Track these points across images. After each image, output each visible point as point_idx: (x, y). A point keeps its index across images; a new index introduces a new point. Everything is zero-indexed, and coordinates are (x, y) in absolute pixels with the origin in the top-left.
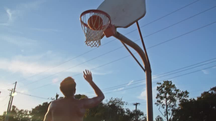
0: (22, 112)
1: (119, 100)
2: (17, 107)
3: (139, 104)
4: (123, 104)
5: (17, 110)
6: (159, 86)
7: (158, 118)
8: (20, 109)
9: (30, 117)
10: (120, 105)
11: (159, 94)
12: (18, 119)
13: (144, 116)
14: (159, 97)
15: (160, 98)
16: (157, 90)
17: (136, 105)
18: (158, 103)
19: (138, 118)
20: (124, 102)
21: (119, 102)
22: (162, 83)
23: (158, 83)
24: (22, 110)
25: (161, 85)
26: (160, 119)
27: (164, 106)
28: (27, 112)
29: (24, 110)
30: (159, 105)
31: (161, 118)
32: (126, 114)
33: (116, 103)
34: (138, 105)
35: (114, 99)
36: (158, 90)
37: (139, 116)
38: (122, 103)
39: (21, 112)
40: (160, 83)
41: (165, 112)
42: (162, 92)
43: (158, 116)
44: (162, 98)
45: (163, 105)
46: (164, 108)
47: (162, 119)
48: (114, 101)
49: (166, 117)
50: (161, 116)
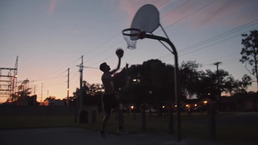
0: (94, 86)
1: (192, 63)
2: (88, 82)
3: (220, 63)
4: (197, 67)
5: (88, 85)
6: (244, 38)
7: (245, 77)
8: (91, 84)
9: (103, 90)
10: (194, 68)
11: (245, 48)
12: (92, 95)
13: (229, 76)
14: (245, 51)
15: (246, 53)
16: (242, 43)
17: (217, 64)
18: (244, 60)
19: (222, 78)
20: (198, 64)
21: (193, 65)
22: (249, 34)
23: (243, 35)
24: (93, 85)
25: (247, 37)
26: (247, 79)
27: (252, 62)
28: (99, 86)
29: (96, 84)
30: (244, 61)
31: (248, 77)
32: (207, 76)
33: (189, 66)
34: (219, 65)
35: (186, 63)
36: (244, 43)
37: (223, 77)
38: (196, 65)
39: (92, 86)
40: (246, 35)
41: (253, 70)
42: (249, 45)
43: (245, 75)
44: (249, 53)
45: (250, 61)
46: (252, 65)
47: (250, 78)
48: (187, 64)
49: (255, 76)
50: (249, 75)
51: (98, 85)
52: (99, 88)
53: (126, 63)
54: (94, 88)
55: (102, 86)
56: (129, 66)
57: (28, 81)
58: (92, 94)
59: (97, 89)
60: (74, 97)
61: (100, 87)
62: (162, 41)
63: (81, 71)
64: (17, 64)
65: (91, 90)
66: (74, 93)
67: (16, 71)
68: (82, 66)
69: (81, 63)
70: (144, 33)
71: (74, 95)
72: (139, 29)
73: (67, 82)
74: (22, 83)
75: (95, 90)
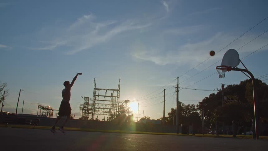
0: (189, 107)
9: (198, 111)
12: (187, 116)
24: (188, 105)
39: (187, 107)
51: (193, 106)
52: (194, 109)
53: (222, 83)
54: (189, 109)
55: (197, 106)
56: (225, 87)
57: (129, 101)
58: (187, 114)
59: (192, 110)
60: (169, 117)
61: (196, 108)
62: (244, 72)
63: (177, 91)
64: (119, 85)
65: (187, 111)
66: (169, 114)
67: (119, 91)
68: (177, 87)
69: (177, 84)
70: (230, 67)
71: (170, 115)
72: (226, 65)
73: (163, 102)
74: (123, 103)
75: (190, 111)
